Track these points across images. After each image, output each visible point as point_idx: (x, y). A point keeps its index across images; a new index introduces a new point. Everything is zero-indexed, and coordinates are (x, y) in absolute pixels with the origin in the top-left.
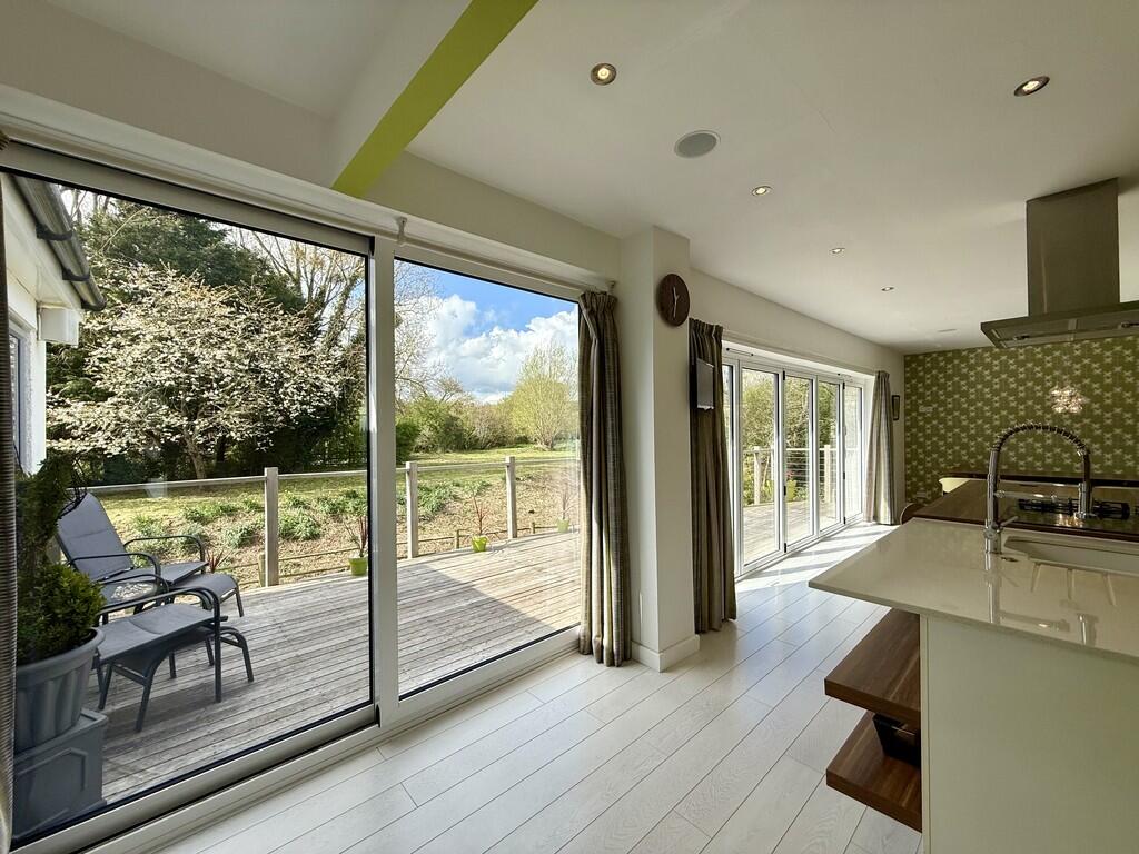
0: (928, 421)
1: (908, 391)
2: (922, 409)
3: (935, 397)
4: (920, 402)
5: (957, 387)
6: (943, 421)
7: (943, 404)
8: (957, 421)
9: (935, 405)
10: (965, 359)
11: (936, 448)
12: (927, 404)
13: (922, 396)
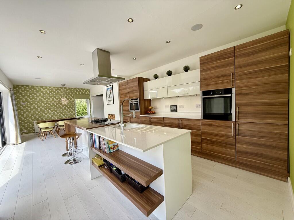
0: (24, 107)
1: (16, 97)
2: (22, 103)
3: (26, 99)
4: (21, 101)
5: (33, 97)
6: (30, 107)
7: (29, 102)
8: (34, 107)
9: (26, 102)
10: (35, 89)
11: (28, 116)
12: (24, 102)
13: (21, 99)
